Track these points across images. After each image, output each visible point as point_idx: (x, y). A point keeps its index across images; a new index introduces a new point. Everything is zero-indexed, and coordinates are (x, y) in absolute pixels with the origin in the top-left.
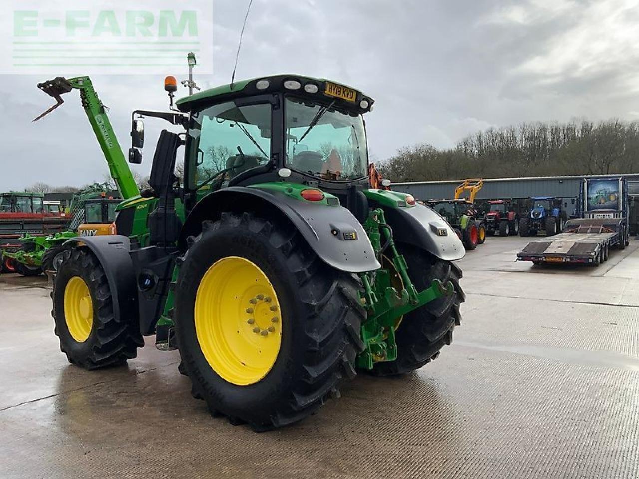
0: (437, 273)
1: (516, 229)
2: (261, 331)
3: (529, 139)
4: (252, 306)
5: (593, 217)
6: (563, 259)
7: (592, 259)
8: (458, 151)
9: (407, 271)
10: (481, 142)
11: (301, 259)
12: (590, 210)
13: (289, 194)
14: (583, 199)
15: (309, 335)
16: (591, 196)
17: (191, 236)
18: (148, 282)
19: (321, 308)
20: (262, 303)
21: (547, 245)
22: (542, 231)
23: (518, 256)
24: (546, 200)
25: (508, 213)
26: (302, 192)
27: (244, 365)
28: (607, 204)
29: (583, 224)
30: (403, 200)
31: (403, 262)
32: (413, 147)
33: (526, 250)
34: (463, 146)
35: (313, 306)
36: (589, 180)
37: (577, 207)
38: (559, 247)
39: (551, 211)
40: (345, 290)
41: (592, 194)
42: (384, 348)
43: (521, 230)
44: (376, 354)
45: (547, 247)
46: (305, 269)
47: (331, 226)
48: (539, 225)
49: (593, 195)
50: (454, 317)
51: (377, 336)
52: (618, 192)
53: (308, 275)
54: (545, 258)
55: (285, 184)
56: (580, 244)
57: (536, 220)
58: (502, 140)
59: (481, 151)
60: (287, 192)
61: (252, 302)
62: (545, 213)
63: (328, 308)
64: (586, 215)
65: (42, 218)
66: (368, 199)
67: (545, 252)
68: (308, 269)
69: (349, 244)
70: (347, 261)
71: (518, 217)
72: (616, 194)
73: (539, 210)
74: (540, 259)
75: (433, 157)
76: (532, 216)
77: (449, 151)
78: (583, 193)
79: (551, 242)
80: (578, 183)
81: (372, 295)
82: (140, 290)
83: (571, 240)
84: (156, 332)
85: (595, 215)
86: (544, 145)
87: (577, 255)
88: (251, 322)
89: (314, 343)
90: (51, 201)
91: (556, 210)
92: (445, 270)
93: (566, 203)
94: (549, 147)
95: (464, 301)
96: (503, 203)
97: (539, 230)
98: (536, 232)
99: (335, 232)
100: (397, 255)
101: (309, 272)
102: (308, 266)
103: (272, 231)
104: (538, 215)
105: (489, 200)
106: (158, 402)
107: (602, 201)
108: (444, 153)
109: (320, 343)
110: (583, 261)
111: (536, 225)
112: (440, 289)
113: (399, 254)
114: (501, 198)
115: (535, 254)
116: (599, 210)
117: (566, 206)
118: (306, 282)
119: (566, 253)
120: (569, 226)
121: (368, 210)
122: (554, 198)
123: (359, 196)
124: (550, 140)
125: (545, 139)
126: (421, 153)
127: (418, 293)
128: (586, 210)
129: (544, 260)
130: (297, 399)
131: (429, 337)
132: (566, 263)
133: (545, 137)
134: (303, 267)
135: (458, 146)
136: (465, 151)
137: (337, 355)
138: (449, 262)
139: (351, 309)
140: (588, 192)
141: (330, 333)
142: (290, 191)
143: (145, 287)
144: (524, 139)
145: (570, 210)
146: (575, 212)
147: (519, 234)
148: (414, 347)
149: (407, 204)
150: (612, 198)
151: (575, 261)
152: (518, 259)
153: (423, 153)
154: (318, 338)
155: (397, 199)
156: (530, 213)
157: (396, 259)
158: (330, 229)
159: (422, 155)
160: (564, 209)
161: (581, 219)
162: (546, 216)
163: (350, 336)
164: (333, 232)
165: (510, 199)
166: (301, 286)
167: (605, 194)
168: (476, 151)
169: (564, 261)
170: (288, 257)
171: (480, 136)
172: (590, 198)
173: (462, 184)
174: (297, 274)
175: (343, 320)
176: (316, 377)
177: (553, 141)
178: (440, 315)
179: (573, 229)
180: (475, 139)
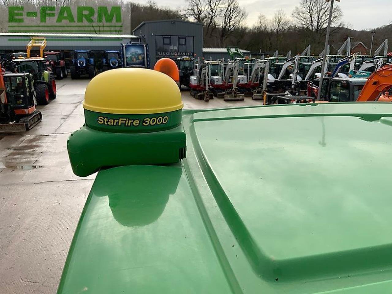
12: (128, 66)
14: (124, 58)
25: (60, 62)
28: (137, 62)
36: (126, 45)
39: (89, 60)
41: (128, 55)
52: (144, 53)
57: (82, 68)
72: (142, 55)
73: (82, 60)
76: (79, 65)
78: (123, 54)
91: (92, 60)
104: (83, 63)
107: (135, 60)
140: (126, 53)
150: (140, 58)
156: (76, 62)
167: (136, 55)
172: (128, 58)
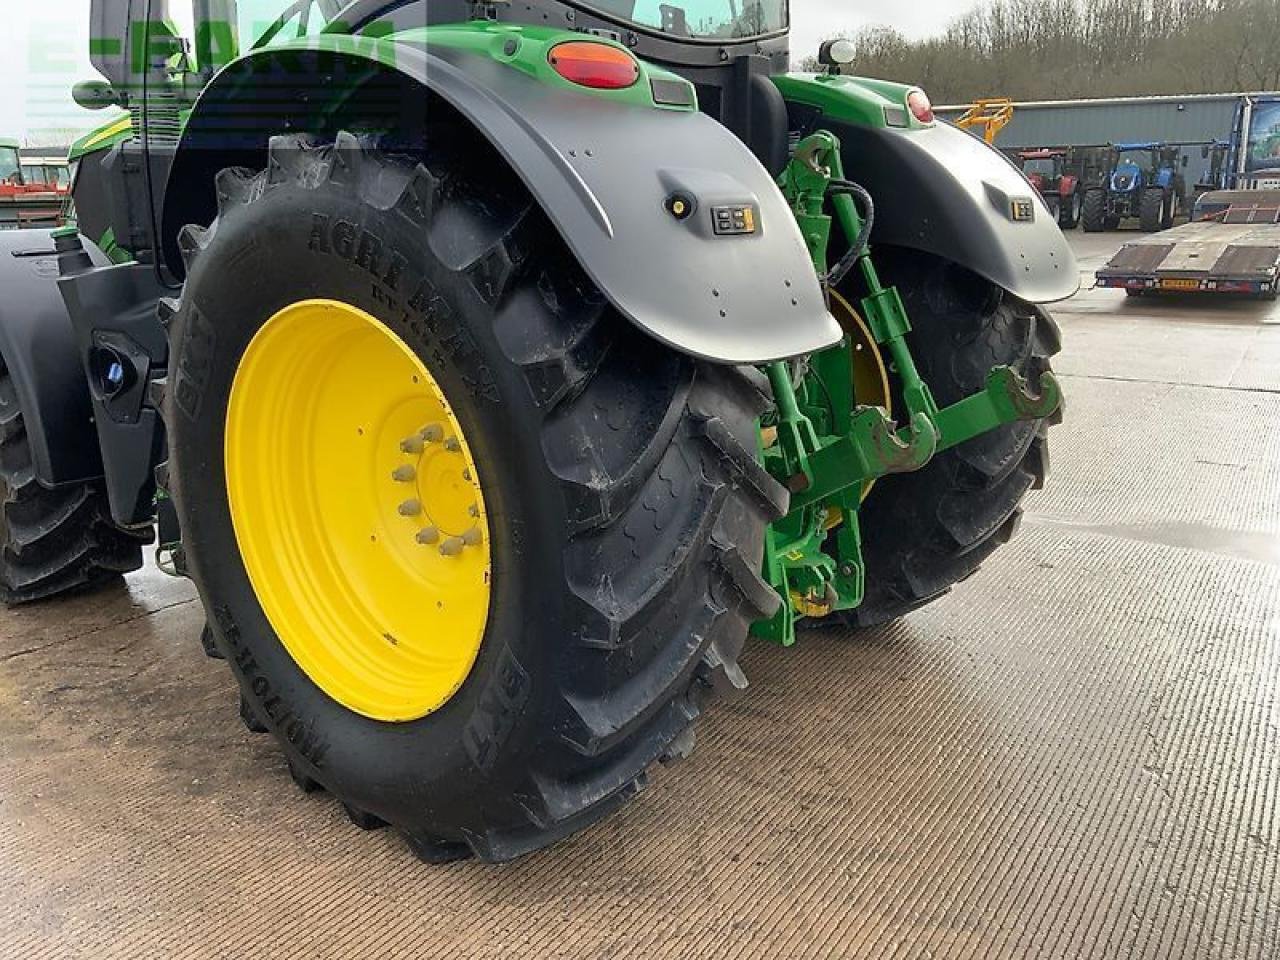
0: (995, 340)
1: (1075, 217)
2: (443, 539)
3: (1104, 16)
4: (410, 459)
5: (1255, 187)
6: (1201, 282)
7: (1269, 283)
8: (950, 44)
9: (907, 337)
10: (1000, 23)
11: (549, 311)
12: (1251, 170)
13: (507, 60)
14: (1238, 145)
15: (582, 594)
16: (1256, 137)
17: (188, 226)
18: (116, 373)
19: (624, 497)
20: (440, 451)
21: (1164, 251)
22: (1131, 218)
23: (1099, 276)
24: (1145, 149)
25: (1059, 179)
26: (555, 54)
27: (394, 642)
29: (1239, 202)
30: (900, 106)
31: (896, 310)
32: (853, 32)
33: (1115, 263)
34: (962, 33)
35: (595, 495)
36: (1256, 100)
37: (1216, 163)
38: (1192, 256)
39: (1154, 174)
40: (715, 424)
41: (1259, 133)
42: (827, 578)
43: (1086, 217)
44: (803, 595)
45: (1165, 257)
46: (561, 353)
47: (666, 181)
48: (1127, 205)
49: (1263, 135)
50: (1034, 473)
51: (809, 537)
53: (576, 376)
54: (1160, 281)
55: (494, 24)
56: (1239, 248)
57: (1121, 195)
58: (1045, 20)
59: (999, 43)
60: (498, 55)
61: (407, 448)
62: (1142, 180)
63: (655, 492)
64: (1242, 183)
65: (12, 196)
66: (786, 103)
67: (1159, 268)
68: (574, 352)
69: (730, 253)
70: (722, 320)
71: (1080, 190)
73: (1128, 172)
74: (1149, 284)
75: (896, 55)
76: (1113, 187)
77: (931, 43)
78: (1240, 130)
79: (1174, 244)
80: (1229, 109)
81: (802, 426)
82: (96, 396)
83: (1218, 239)
84: (156, 517)
85: (1260, 181)
86: (1136, 30)
87: (1235, 275)
88: (410, 510)
89: (600, 624)
90: (47, 158)
91: (1165, 173)
92: (1019, 329)
93: (1185, 158)
94: (1145, 34)
95: (1060, 422)
96: (1050, 157)
97: (1127, 218)
98: (1118, 222)
99: (679, 208)
100: (878, 289)
101: (577, 363)
102: (575, 340)
103: (439, 202)
104: (1127, 183)
105: (1021, 150)
106: (158, 728)
108: (922, 47)
109: (623, 626)
110: (1248, 288)
111: (1120, 207)
112: (1014, 395)
113: (883, 286)
114: (1047, 145)
115: (1137, 273)
116: (1272, 170)
117: (1184, 165)
118: (567, 402)
119: (1209, 269)
120: (1207, 207)
121: (787, 141)
122: (1164, 145)
123: (758, 91)
124: (1149, 18)
125: (1139, 16)
126: (872, 46)
127: (939, 409)
128: (1242, 171)
129: (1158, 286)
130: (545, 796)
131: (957, 532)
132: (1208, 292)
133: (1138, 13)
134: (558, 346)
135: (950, 33)
136: (965, 44)
137: (684, 650)
138: (1030, 308)
139: (735, 487)
140: (1250, 129)
141: (659, 585)
142: (511, 49)
143: (110, 386)
144: (1093, 15)
145: (1196, 171)
146: (1207, 176)
147: (1080, 227)
148: (908, 557)
149: (913, 118)
151: (1229, 286)
152: (1096, 284)
153: (875, 47)
154: (614, 606)
155: (882, 102)
156: (1108, 179)
157: (874, 300)
158: (659, 195)
159: (872, 52)
160: (1180, 170)
161: (1228, 191)
162: (1142, 186)
163: (729, 581)
164: (670, 206)
165: (1065, 148)
166: (553, 416)
168: (990, 44)
169: (1203, 287)
170: (501, 306)
171: (999, 11)
172: (1254, 144)
173: (967, 113)
174: (535, 370)
175: (707, 534)
176: (611, 735)
177: (1156, 19)
178: (998, 468)
179: (1215, 214)
180: (988, 13)
